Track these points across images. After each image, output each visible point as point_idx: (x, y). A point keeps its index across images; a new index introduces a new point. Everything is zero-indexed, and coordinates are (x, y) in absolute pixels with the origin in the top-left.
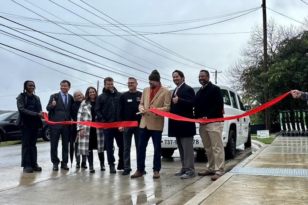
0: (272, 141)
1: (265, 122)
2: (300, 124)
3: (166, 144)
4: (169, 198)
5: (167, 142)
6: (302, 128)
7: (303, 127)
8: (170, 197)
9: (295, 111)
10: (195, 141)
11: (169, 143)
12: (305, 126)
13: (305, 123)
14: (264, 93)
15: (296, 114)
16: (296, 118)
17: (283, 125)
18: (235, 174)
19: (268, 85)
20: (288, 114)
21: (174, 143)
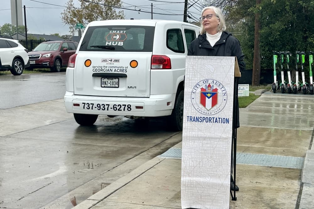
0: (251, 101)
1: (252, 66)
2: (303, 73)
3: (84, 108)
4: (80, 187)
5: (86, 106)
6: (305, 81)
7: (307, 79)
8: (81, 185)
9: (298, 53)
10: (126, 106)
11: (88, 107)
12: (311, 78)
13: (311, 72)
14: (253, 20)
15: (298, 58)
16: (298, 64)
17: (277, 74)
18: (167, 158)
19: (261, 8)
20: (287, 57)
21: (96, 107)
